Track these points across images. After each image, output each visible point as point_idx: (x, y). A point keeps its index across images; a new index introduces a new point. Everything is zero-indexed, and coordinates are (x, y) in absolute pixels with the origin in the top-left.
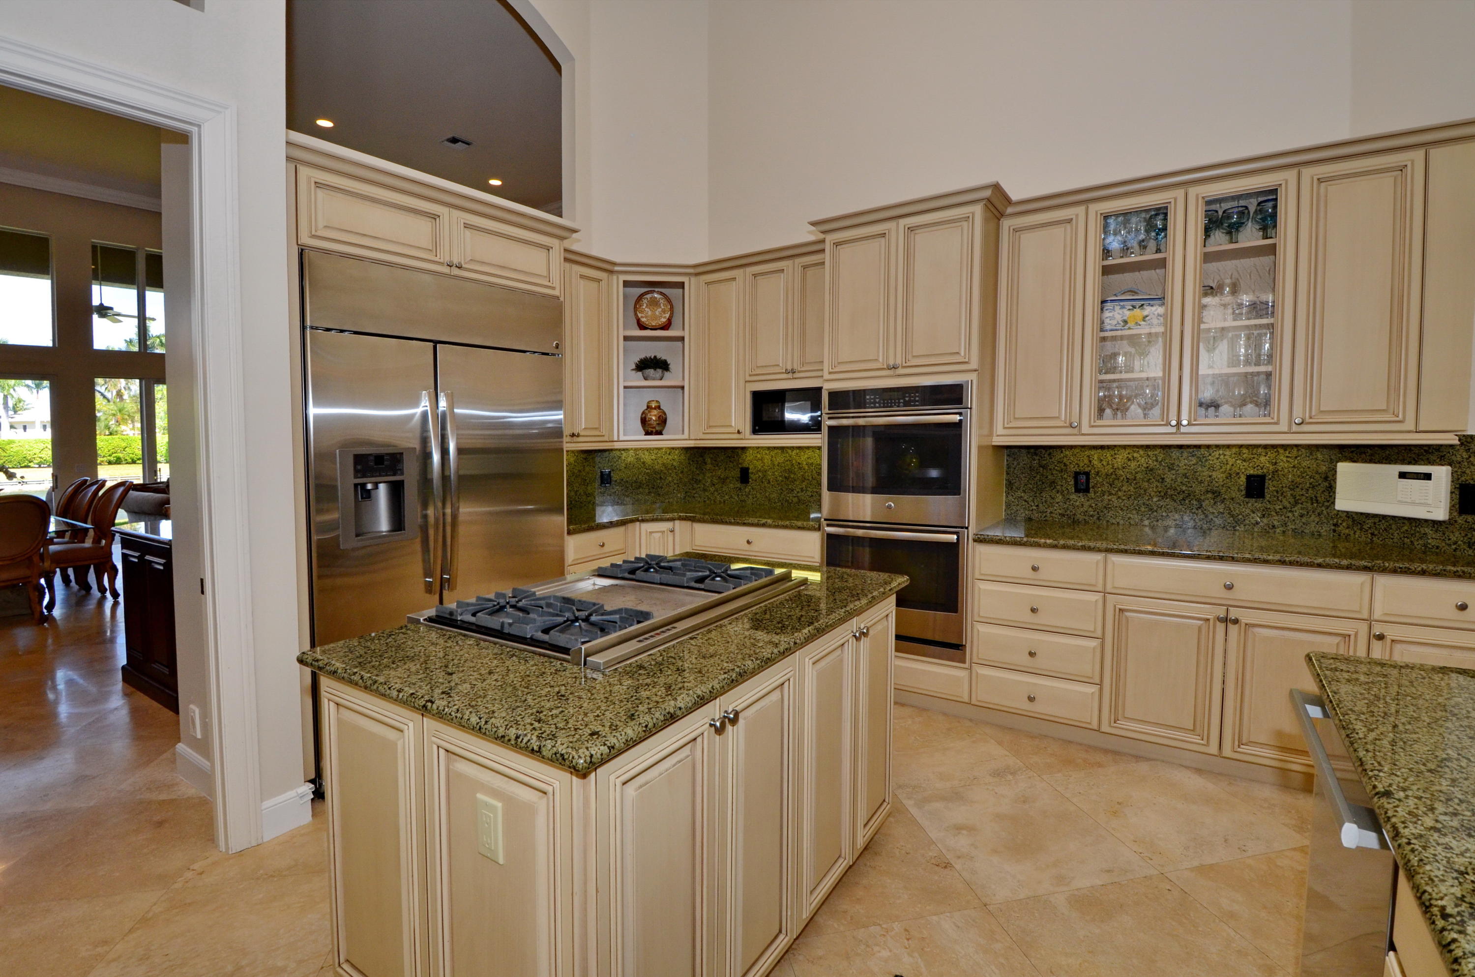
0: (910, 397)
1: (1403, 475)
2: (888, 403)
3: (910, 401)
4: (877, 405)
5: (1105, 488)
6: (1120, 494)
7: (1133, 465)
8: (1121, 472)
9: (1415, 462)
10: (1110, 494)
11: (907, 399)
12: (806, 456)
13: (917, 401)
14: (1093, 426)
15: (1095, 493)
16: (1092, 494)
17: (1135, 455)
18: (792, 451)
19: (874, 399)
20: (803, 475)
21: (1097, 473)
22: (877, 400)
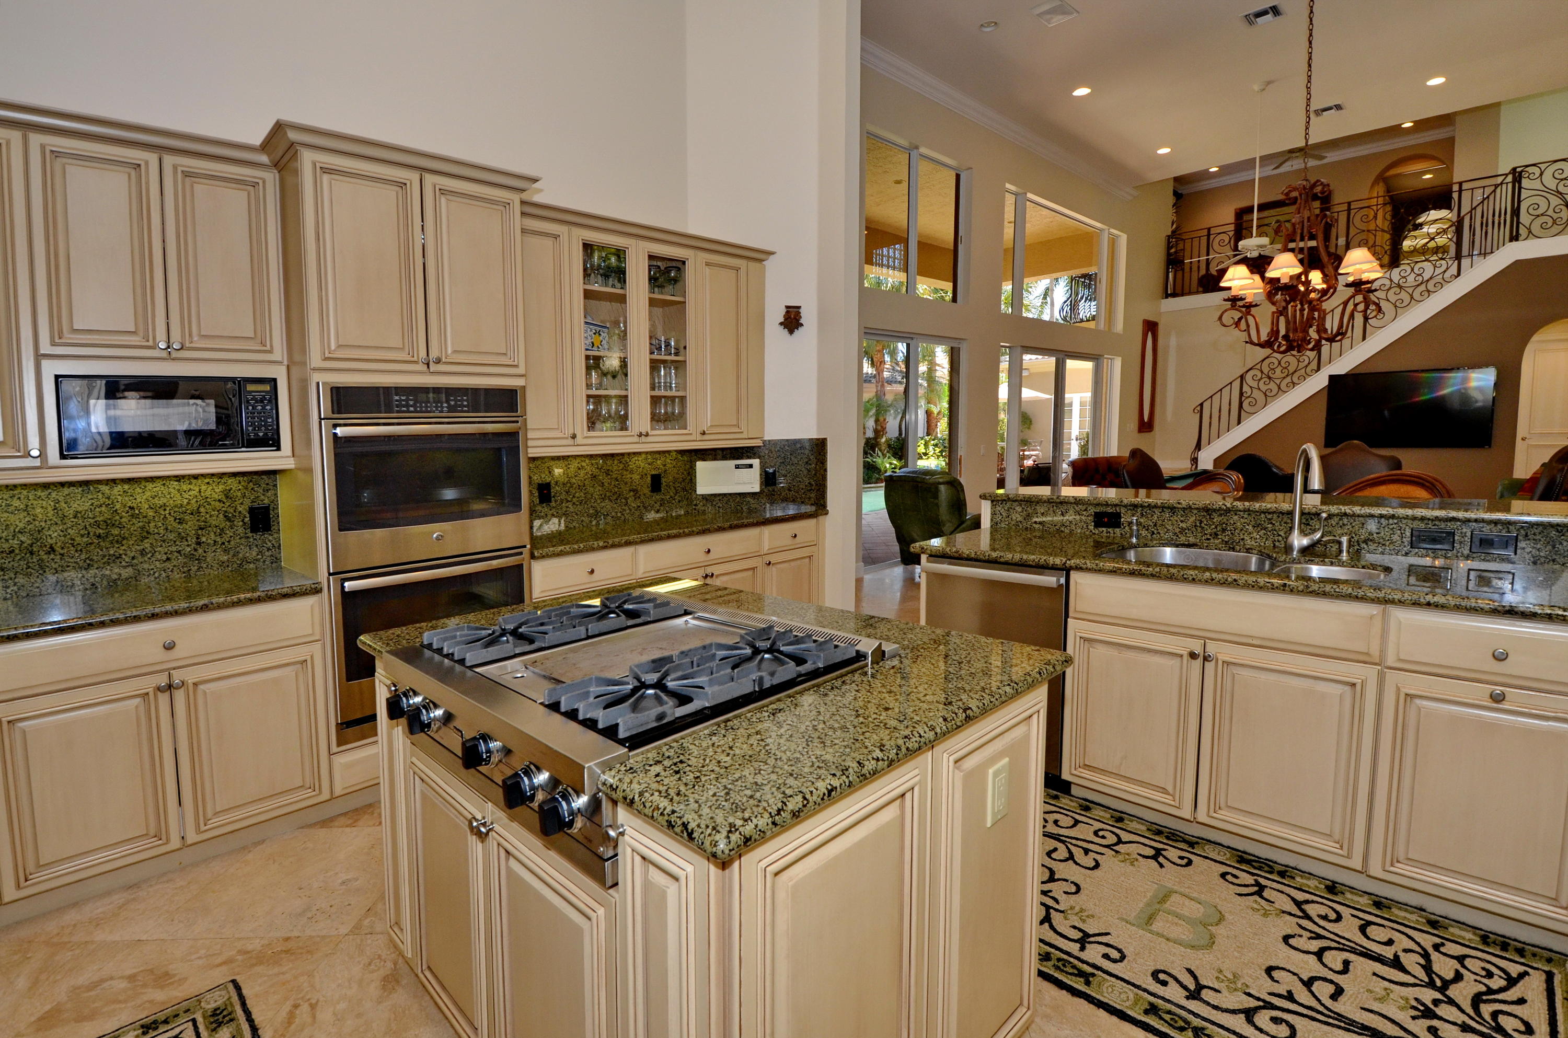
0: (455, 400)
1: (737, 467)
2: (427, 407)
3: (456, 406)
4: (412, 409)
5: (563, 497)
6: (574, 500)
7: (582, 472)
8: (574, 481)
9: (741, 458)
10: (568, 501)
11: (452, 403)
12: (148, 494)
13: (465, 406)
14: (586, 437)
15: (556, 501)
16: (553, 504)
17: (584, 464)
18: (112, 488)
19: (407, 400)
20: (142, 528)
21: (557, 483)
22: (411, 403)
